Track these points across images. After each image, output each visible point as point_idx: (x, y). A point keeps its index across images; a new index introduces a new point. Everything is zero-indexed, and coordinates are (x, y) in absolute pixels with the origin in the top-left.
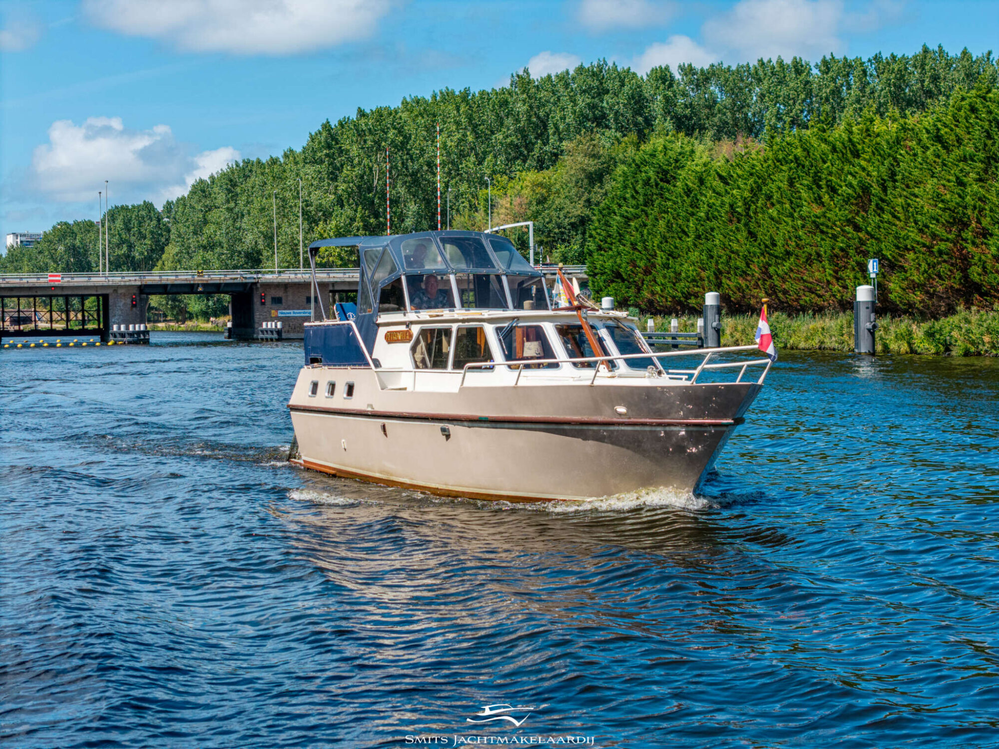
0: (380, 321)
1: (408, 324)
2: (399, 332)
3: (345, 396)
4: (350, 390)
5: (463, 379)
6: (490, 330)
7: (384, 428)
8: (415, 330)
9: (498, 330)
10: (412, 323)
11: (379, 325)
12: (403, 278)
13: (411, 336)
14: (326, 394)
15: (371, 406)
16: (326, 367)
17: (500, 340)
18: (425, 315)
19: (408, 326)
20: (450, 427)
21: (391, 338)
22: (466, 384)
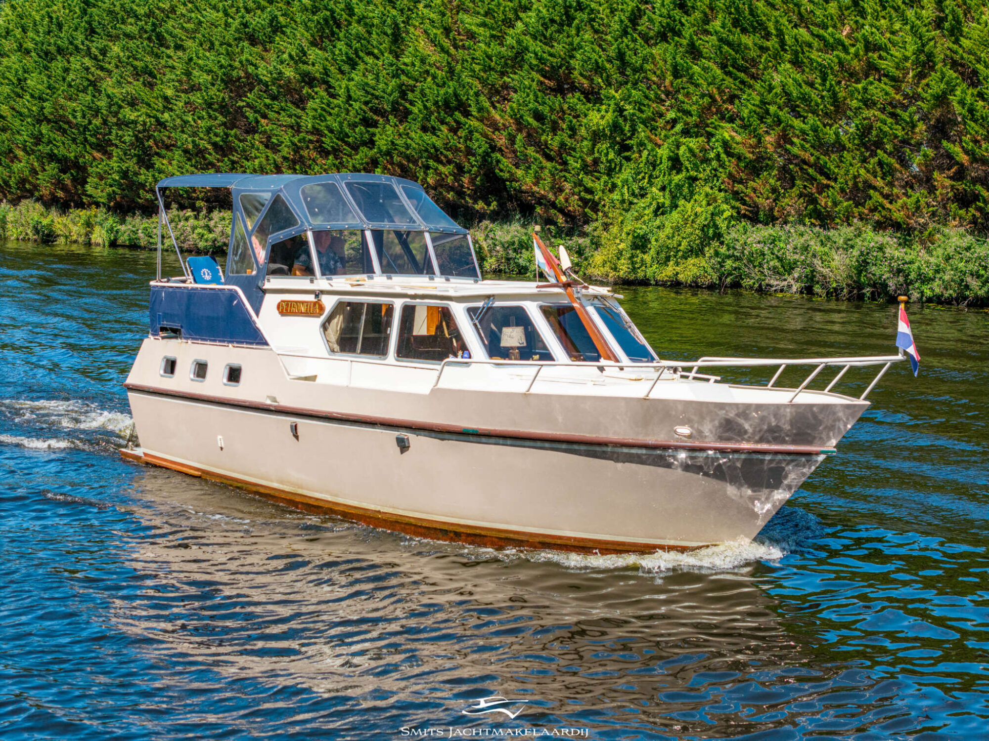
0: (267, 286)
1: (318, 294)
2: (303, 302)
3: (225, 381)
4: (234, 375)
5: (439, 377)
6: (459, 311)
7: (294, 429)
8: (329, 302)
9: (471, 311)
10: (322, 292)
11: (264, 292)
12: (310, 235)
13: (322, 309)
14: (192, 376)
15: (274, 399)
16: (190, 341)
17: (475, 325)
18: (341, 282)
19: (317, 296)
20: (412, 437)
21: (286, 309)
22: (442, 385)
